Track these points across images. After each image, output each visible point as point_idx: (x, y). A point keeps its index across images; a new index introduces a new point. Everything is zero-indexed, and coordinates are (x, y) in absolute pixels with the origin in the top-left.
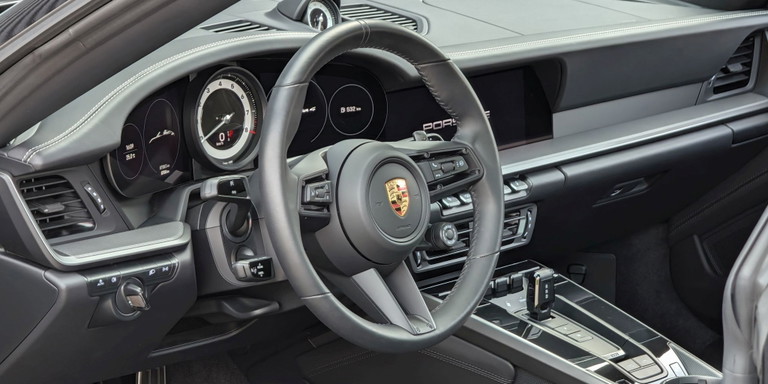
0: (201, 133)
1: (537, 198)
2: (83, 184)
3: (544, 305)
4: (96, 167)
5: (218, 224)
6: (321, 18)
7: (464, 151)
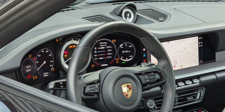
5: (65, 96)
6: (128, 15)
7: (159, 71)
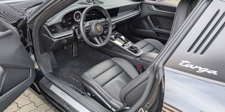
0: (75, 18)
1: (116, 24)
2: (58, 26)
3: (116, 37)
4: (59, 24)
